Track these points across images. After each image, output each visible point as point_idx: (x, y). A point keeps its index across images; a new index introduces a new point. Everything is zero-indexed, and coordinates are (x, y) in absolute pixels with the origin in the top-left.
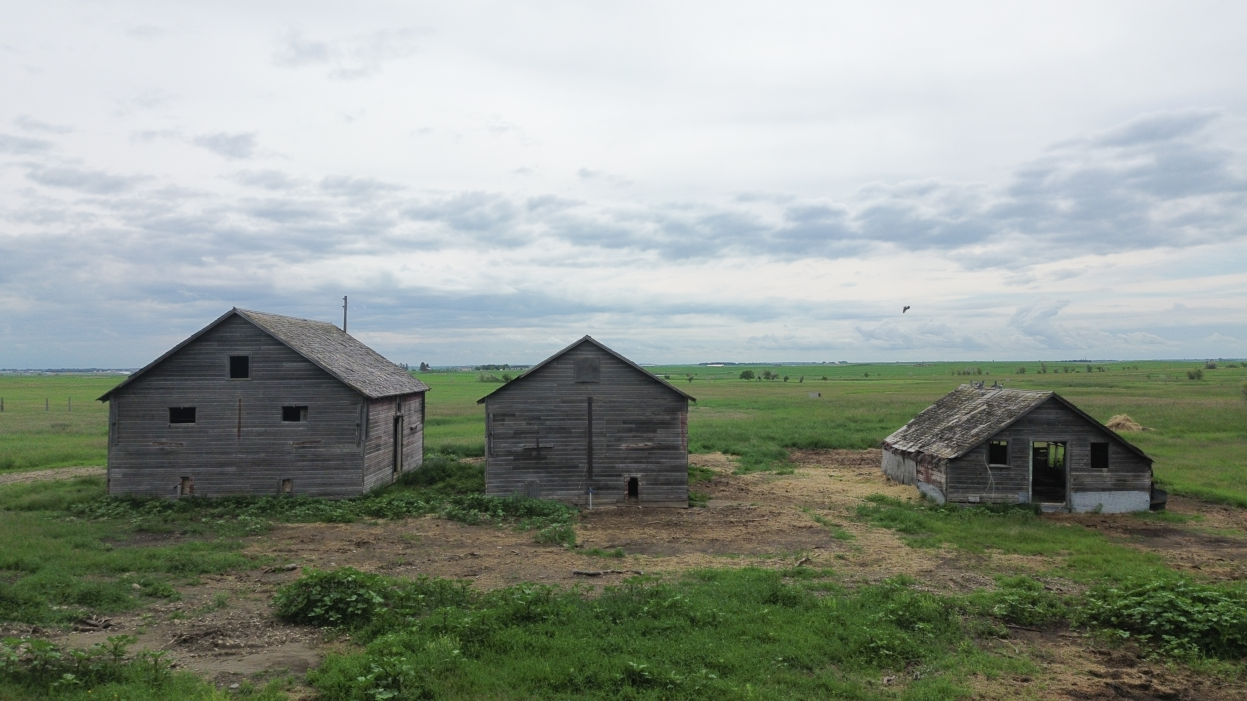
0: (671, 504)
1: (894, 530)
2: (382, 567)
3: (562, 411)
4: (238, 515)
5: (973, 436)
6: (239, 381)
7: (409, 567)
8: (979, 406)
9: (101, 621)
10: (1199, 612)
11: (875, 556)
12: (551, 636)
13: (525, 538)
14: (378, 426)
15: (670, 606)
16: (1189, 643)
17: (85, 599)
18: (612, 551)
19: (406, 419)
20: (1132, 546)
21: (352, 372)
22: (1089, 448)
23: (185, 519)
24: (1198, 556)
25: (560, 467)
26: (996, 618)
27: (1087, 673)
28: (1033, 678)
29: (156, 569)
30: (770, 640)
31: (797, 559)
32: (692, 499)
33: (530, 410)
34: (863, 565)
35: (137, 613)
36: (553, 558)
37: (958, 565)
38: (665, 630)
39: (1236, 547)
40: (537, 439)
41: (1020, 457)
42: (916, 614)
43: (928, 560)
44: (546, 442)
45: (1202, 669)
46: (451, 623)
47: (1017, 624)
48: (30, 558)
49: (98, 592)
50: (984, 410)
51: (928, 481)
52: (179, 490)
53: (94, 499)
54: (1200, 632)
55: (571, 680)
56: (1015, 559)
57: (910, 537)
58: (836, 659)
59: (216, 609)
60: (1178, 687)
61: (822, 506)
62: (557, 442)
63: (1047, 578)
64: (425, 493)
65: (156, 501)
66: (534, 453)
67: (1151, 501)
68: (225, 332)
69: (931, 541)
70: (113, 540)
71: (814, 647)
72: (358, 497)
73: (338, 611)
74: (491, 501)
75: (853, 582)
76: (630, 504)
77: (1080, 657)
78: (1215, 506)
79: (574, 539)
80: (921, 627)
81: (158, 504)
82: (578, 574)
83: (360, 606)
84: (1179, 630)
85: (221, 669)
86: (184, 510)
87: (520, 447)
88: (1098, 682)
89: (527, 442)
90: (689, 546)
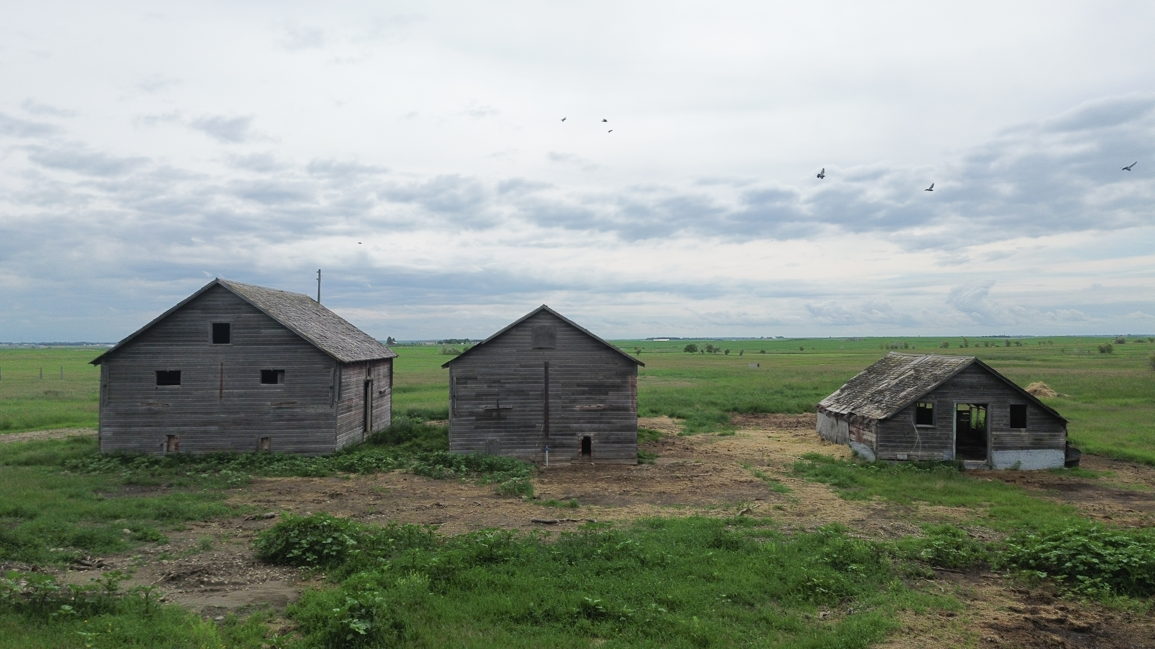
0: (621, 461)
1: (828, 484)
2: (354, 516)
3: (521, 375)
4: (220, 470)
5: (901, 399)
6: (221, 347)
7: (379, 516)
8: (907, 371)
9: (95, 561)
10: (1110, 555)
11: (810, 507)
12: (512, 575)
13: (486, 490)
14: (349, 389)
15: (622, 549)
16: (1101, 583)
17: (79, 542)
18: (568, 502)
19: (375, 384)
20: (1048, 499)
21: (325, 339)
22: (1009, 410)
23: (171, 474)
24: (1110, 507)
25: (519, 427)
26: (923, 561)
27: (1008, 609)
28: (958, 613)
29: (145, 517)
30: (714, 579)
31: (738, 510)
32: (641, 457)
33: (491, 374)
34: (800, 515)
35: (128, 554)
36: (512, 508)
37: (888, 515)
38: (617, 570)
39: (1145, 500)
40: (497, 400)
41: (945, 418)
42: (850, 557)
43: (860, 511)
44: (506, 404)
45: (1114, 605)
46: (419, 562)
47: (942, 567)
48: (28, 506)
49: (92, 536)
50: (912, 375)
51: (860, 440)
52: (165, 448)
53: (86, 455)
54: (1112, 572)
55: (531, 613)
56: (940, 510)
57: (843, 491)
58: (775, 597)
59: (201, 551)
60: (1092, 621)
61: (761, 463)
62: (516, 403)
63: (970, 526)
64: (393, 451)
65: (144, 458)
66: (494, 414)
67: (1066, 459)
68: (209, 301)
69: (862, 494)
70: (104, 491)
71: (755, 586)
72: (331, 454)
73: (315, 552)
74: (454, 458)
75: (791, 530)
76: (584, 462)
77: (1001, 595)
78: (1125, 463)
79: (532, 492)
80: (854, 568)
81: (145, 460)
82: (536, 522)
83: (335, 548)
84: (1092, 571)
85: (207, 603)
86: (170, 465)
87: (482, 408)
88: (1018, 617)
89: (487, 404)
90: (638, 498)
